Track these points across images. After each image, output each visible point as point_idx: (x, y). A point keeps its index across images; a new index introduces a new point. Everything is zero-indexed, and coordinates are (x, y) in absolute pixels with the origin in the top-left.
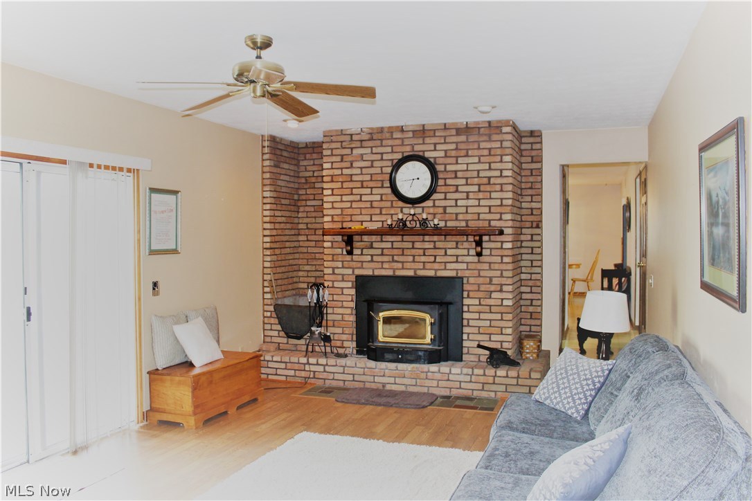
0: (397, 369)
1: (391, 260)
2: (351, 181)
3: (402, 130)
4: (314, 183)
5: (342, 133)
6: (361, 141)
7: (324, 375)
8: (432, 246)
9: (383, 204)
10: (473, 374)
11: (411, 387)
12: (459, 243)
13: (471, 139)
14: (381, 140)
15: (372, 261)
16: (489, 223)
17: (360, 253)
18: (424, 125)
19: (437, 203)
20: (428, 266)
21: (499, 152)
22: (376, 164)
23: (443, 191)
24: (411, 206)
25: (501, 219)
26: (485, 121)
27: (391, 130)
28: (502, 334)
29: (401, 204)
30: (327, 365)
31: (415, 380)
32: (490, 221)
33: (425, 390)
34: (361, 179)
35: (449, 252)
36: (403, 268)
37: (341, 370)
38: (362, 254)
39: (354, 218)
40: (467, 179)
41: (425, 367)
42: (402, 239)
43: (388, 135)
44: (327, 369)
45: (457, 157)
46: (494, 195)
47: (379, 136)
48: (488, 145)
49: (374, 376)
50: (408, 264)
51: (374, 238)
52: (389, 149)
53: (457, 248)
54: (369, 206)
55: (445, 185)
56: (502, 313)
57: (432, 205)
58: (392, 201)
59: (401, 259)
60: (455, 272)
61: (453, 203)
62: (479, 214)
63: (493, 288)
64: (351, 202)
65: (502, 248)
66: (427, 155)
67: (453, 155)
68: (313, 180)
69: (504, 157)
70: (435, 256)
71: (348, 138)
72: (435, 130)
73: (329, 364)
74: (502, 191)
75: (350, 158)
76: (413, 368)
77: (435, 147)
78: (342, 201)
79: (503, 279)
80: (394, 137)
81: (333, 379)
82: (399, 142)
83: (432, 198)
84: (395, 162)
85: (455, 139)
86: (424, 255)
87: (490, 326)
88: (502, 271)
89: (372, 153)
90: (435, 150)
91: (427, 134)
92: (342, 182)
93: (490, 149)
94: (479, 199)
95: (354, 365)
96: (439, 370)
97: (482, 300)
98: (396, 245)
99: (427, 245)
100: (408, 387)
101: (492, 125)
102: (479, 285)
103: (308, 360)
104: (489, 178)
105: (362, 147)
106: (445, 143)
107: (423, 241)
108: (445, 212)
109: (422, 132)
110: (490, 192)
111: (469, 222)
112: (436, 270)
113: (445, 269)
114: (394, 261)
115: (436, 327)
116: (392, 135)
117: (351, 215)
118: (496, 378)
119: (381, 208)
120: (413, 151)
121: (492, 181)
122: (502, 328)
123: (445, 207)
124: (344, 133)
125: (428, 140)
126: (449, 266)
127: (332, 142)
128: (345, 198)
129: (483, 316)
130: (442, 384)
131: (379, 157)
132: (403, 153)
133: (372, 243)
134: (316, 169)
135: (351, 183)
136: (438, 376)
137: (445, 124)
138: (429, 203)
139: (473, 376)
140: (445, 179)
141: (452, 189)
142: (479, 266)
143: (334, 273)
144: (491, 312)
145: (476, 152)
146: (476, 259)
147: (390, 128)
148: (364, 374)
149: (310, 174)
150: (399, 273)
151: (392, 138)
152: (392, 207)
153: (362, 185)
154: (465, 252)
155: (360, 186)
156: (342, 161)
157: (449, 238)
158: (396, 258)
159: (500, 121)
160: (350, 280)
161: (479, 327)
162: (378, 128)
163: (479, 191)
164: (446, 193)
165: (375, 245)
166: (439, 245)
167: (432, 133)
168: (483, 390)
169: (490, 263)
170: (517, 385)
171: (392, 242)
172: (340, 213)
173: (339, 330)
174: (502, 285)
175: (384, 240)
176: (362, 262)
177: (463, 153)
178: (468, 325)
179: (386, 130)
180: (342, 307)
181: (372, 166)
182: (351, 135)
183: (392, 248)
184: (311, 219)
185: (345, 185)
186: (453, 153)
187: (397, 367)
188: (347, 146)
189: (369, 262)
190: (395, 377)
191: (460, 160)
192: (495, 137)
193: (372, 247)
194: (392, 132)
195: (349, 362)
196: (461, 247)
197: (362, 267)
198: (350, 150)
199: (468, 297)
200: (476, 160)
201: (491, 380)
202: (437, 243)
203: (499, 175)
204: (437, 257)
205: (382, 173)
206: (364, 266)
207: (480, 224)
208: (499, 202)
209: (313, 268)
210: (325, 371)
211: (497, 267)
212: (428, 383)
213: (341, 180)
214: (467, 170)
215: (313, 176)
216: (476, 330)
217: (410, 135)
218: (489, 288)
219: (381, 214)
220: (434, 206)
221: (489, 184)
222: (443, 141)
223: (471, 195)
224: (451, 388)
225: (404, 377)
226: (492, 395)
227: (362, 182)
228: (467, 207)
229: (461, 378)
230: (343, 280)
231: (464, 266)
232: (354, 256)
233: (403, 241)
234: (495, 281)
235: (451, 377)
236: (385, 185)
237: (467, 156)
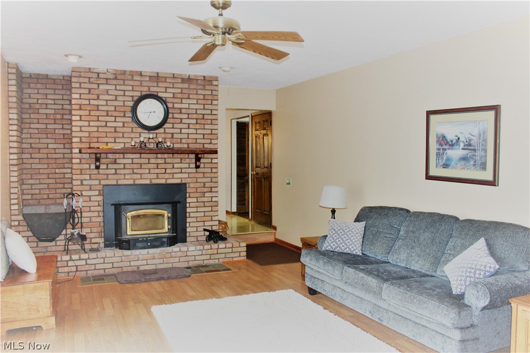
0: (148, 254)
1: (132, 173)
2: (98, 110)
3: (141, 74)
4: (38, 109)
5: (89, 70)
6: (107, 79)
7: (87, 267)
8: (163, 162)
9: (124, 130)
10: (203, 249)
11: (160, 265)
12: (183, 159)
13: (192, 86)
14: (124, 80)
15: (116, 173)
16: (203, 146)
17: (106, 168)
18: (158, 73)
19: (167, 131)
20: (160, 176)
21: (210, 97)
22: (119, 98)
23: (171, 122)
24: (147, 131)
25: (211, 143)
26: (200, 76)
27: (132, 73)
28: (212, 220)
29: (140, 130)
30: (89, 258)
31: (162, 260)
32: (204, 144)
33: (170, 266)
34: (107, 110)
35: (176, 166)
36: (141, 178)
37: (102, 261)
38: (107, 168)
39: (100, 140)
40: (188, 114)
41: (170, 249)
42: (141, 156)
43: (129, 77)
44: (89, 262)
45: (182, 99)
46: (206, 127)
47: (122, 77)
48: (203, 92)
49: (130, 261)
50: (145, 175)
51: (117, 156)
52: (130, 88)
53: (181, 163)
54: (113, 131)
55: (173, 118)
56: (211, 207)
57: (163, 131)
58: (132, 128)
59: (140, 171)
60: (180, 180)
61: (178, 131)
62: (196, 139)
63: (206, 190)
64: (98, 127)
65: (211, 163)
66: (160, 95)
67: (179, 97)
68: (38, 106)
69: (213, 101)
70: (166, 169)
71: (96, 75)
72: (166, 78)
73: (90, 258)
74: (211, 124)
75: (97, 92)
76: (161, 251)
77: (166, 90)
78: (89, 126)
79: (212, 183)
80: (135, 79)
81: (95, 269)
82: (138, 83)
83: (164, 127)
84: (135, 98)
85: (180, 86)
86: (157, 168)
87: (204, 216)
88: (211, 178)
89: (116, 89)
90: (166, 92)
91: (160, 79)
92: (90, 111)
93: (204, 95)
94: (196, 129)
95: (113, 256)
96: (180, 250)
97: (198, 198)
98: (135, 161)
99: (159, 161)
100: (157, 265)
101: (206, 79)
102: (196, 188)
103: (71, 257)
104: (204, 115)
105: (107, 84)
106: (173, 88)
107: (157, 158)
108: (172, 137)
109: (157, 78)
110: (204, 124)
111: (190, 145)
112: (166, 179)
113: (173, 178)
114: (134, 173)
115: (171, 220)
116: (133, 78)
117: (98, 137)
118: (219, 250)
119: (123, 133)
120: (149, 91)
121: (206, 117)
122: (212, 216)
123: (173, 134)
124: (91, 71)
125: (160, 84)
126: (176, 176)
127: (80, 77)
128: (92, 124)
129: (199, 209)
130: (182, 259)
131: (122, 93)
132: (141, 92)
133: (116, 159)
134: (41, 97)
135: (97, 112)
136: (179, 254)
137: (174, 74)
138: (161, 130)
139: (203, 251)
140: (173, 113)
141: (178, 121)
142: (197, 175)
143: (82, 184)
144: (205, 206)
145: (195, 97)
146: (194, 170)
147: (131, 71)
148: (122, 261)
149: (35, 101)
150: (137, 182)
151: (133, 80)
152: (132, 132)
153: (107, 114)
154: (187, 166)
155: (106, 115)
156: (89, 93)
157: (176, 155)
158: (135, 171)
159: (211, 77)
160: (97, 189)
161: (197, 217)
162: (121, 71)
163: (197, 123)
164: (173, 124)
165: (118, 161)
166: (168, 160)
167: (164, 79)
168: (210, 259)
169: (204, 173)
170: (232, 252)
171: (132, 159)
172: (88, 135)
173: (88, 230)
174: (211, 188)
175: (125, 157)
176: (108, 174)
177: (186, 96)
178: (190, 217)
179: (128, 73)
180: (90, 211)
181: (116, 100)
182: (98, 74)
183: (132, 163)
184: (35, 140)
185: (93, 113)
186: (179, 96)
187: (148, 252)
188: (94, 82)
189: (113, 174)
190: (147, 260)
191: (184, 101)
192: (208, 87)
193: (115, 163)
194: (132, 76)
195: (102, 254)
196: (184, 162)
197: (107, 179)
198: (97, 85)
199: (189, 197)
200: (195, 101)
201: (215, 252)
202: (167, 159)
203: (210, 113)
204: (167, 169)
205: (124, 106)
206: (109, 178)
207: (197, 146)
208: (209, 132)
210: (87, 264)
211: (208, 175)
212: (172, 260)
213: (88, 109)
214: (189, 108)
215: (38, 103)
216: (194, 220)
217: (147, 79)
218: (203, 190)
219: (123, 137)
220: (165, 133)
221: (203, 119)
222: (172, 86)
223: (191, 126)
224: (188, 261)
225: (154, 259)
226: (217, 261)
227: (107, 111)
228: (188, 134)
229: (196, 253)
230: (91, 189)
231: (186, 176)
232: (100, 170)
233: (141, 158)
234: (207, 185)
235: (189, 254)
236: (126, 115)
237: (189, 98)
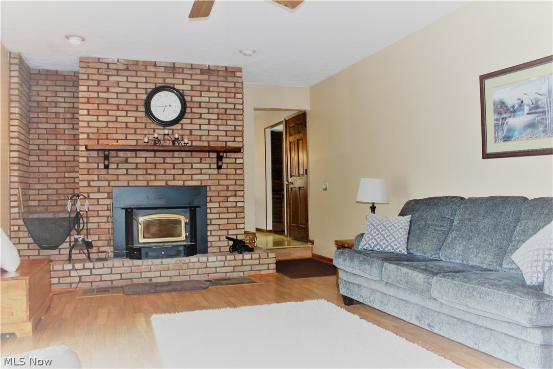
0: (162, 264)
1: (145, 173)
2: (108, 103)
3: (155, 64)
4: (47, 107)
5: (99, 60)
6: (118, 70)
7: (92, 278)
8: (180, 161)
9: (137, 125)
10: (226, 260)
11: (175, 277)
12: (203, 159)
13: (213, 78)
14: (137, 71)
15: (127, 174)
16: (226, 144)
17: (116, 167)
18: (174, 64)
19: (185, 127)
20: (177, 177)
21: (233, 90)
22: (131, 91)
23: (190, 117)
24: (162, 127)
25: (234, 141)
26: (223, 66)
27: (146, 64)
28: (237, 229)
29: (154, 126)
30: (94, 268)
31: (178, 271)
32: (226, 142)
33: (187, 278)
34: (117, 103)
35: (195, 166)
36: (156, 180)
37: (109, 271)
38: (117, 168)
39: (109, 136)
40: (209, 109)
41: (187, 259)
42: (155, 155)
43: (143, 68)
44: (94, 272)
45: (201, 92)
46: (229, 122)
47: (135, 68)
48: (225, 85)
49: (141, 272)
50: (160, 176)
51: (129, 154)
52: (143, 80)
53: (201, 163)
54: (125, 126)
55: (191, 113)
56: (236, 213)
57: (180, 127)
58: (146, 124)
59: (154, 172)
60: (200, 182)
61: (198, 127)
62: (218, 136)
63: (229, 194)
64: (107, 122)
65: (235, 163)
66: (176, 87)
67: (198, 89)
68: (46, 104)
69: (237, 95)
70: (183, 169)
71: (105, 66)
72: (183, 68)
73: (96, 267)
74: (235, 119)
75: (106, 84)
76: (177, 261)
77: (183, 82)
78: (98, 121)
79: (236, 186)
80: (148, 69)
81: (101, 280)
82: (152, 75)
83: (180, 122)
84: (149, 91)
85: (199, 77)
86: (174, 168)
87: (228, 224)
88: (235, 180)
89: (127, 81)
90: (183, 84)
91: (177, 70)
92: (98, 104)
93: (226, 88)
94: (218, 125)
95: (122, 265)
96: (199, 260)
97: (221, 203)
98: (149, 160)
99: (176, 160)
100: (172, 278)
101: (228, 70)
102: (219, 191)
103: (74, 266)
104: (226, 109)
105: (118, 75)
106: (191, 79)
107: (173, 157)
108: (191, 134)
109: (173, 69)
110: (226, 120)
111: (211, 143)
112: (184, 181)
113: (192, 180)
114: (147, 174)
115: (188, 227)
116: (146, 68)
117: (107, 134)
118: (244, 261)
119: (135, 129)
120: (165, 83)
121: (228, 112)
122: (236, 224)
123: (191, 130)
124: (101, 61)
125: (177, 76)
126: (195, 177)
127: (88, 67)
128: (101, 118)
129: (222, 216)
130: (201, 271)
131: (134, 85)
132: (156, 84)
133: (127, 158)
134: (50, 95)
135: (107, 105)
136: (198, 265)
137: (192, 65)
138: (178, 126)
139: (226, 262)
140: (191, 108)
141: (198, 116)
142: (219, 177)
143: (89, 186)
144: (228, 213)
145: (216, 89)
146: (216, 171)
147: (144, 62)
148: (131, 272)
149: (44, 99)
150: (151, 184)
151: (146, 71)
152: (146, 128)
153: (118, 107)
154: (207, 166)
155: (116, 109)
156: (98, 85)
157: (194, 154)
158: (149, 171)
159: (234, 68)
160: (105, 191)
161: (219, 225)
162: (133, 61)
163: (218, 119)
164: (191, 119)
165: (130, 160)
166: (186, 160)
167: (181, 70)
168: (234, 271)
169: (227, 174)
170: (259, 264)
171: (146, 158)
172: (96, 131)
173: (96, 238)
174: (236, 191)
175: (138, 156)
176: (118, 175)
177: (206, 88)
178: (211, 224)
179: (141, 63)
180: (98, 216)
181: (128, 92)
182: (108, 64)
183: (146, 163)
184: (43, 141)
185: (101, 107)
186: (198, 88)
187: (162, 262)
188: (104, 73)
189: (124, 174)
190: (160, 271)
191: (203, 94)
192: (230, 79)
193: (127, 162)
194: (146, 66)
195: (109, 263)
196: (204, 162)
197: (118, 180)
198: (106, 77)
199: (210, 201)
200: (216, 95)
201: (240, 263)
202: (184, 159)
203: (233, 108)
204: (185, 170)
205: (137, 99)
206: (119, 179)
207: (220, 144)
208: (233, 128)
209: (45, 187)
210: (91, 274)
211: (232, 177)
212: (189, 272)
213: (97, 102)
214: (209, 102)
215: (47, 101)
216: (217, 227)
217: (163, 69)
218: (227, 194)
219: (135, 133)
220: (182, 129)
221: (226, 114)
222: (190, 78)
223: (212, 122)
224: (208, 274)
225: (169, 270)
226: (241, 274)
227: (118, 105)
228: (209, 130)
229: (217, 264)
230: (99, 192)
231: (207, 177)
232: (109, 170)
233: (155, 157)
234: (231, 188)
235: (209, 265)
236: (139, 109)
237: (209, 91)
